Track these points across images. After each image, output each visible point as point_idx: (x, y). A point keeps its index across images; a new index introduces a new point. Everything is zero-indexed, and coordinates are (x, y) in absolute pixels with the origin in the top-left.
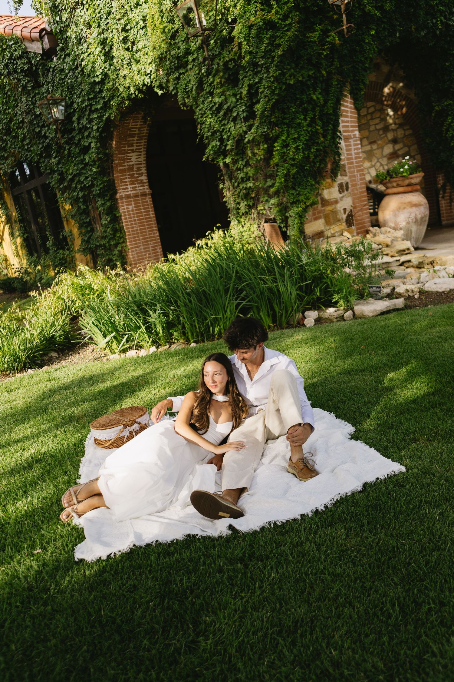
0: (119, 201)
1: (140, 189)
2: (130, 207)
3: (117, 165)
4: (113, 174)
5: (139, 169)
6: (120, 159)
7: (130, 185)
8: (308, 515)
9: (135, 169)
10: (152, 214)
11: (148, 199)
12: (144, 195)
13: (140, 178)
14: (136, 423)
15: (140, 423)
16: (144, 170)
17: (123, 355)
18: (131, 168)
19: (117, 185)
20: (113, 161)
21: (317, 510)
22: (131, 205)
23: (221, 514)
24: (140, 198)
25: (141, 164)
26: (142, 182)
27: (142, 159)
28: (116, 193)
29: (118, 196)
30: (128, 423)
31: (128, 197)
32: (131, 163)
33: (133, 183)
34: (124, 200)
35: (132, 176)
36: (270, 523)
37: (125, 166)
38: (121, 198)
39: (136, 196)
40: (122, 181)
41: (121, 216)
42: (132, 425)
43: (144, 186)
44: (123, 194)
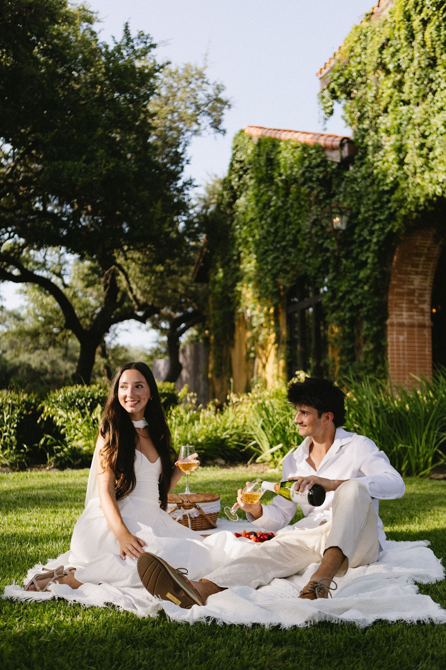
0: (389, 328)
1: (418, 318)
2: (401, 338)
3: (395, 286)
4: (387, 296)
5: (421, 295)
6: (400, 280)
7: (407, 311)
9: (416, 294)
10: (428, 351)
11: (427, 333)
12: (422, 326)
13: (421, 306)
14: (196, 507)
15: (199, 509)
16: (427, 298)
18: (411, 293)
19: (389, 309)
20: (389, 280)
22: (403, 335)
24: (416, 329)
25: (425, 290)
26: (422, 312)
27: (428, 284)
28: (386, 317)
29: (388, 322)
31: (401, 325)
32: (412, 287)
33: (410, 310)
34: (395, 328)
35: (411, 302)
37: (403, 289)
38: (392, 325)
39: (412, 326)
40: (396, 305)
41: (387, 346)
43: (424, 316)
44: (395, 321)
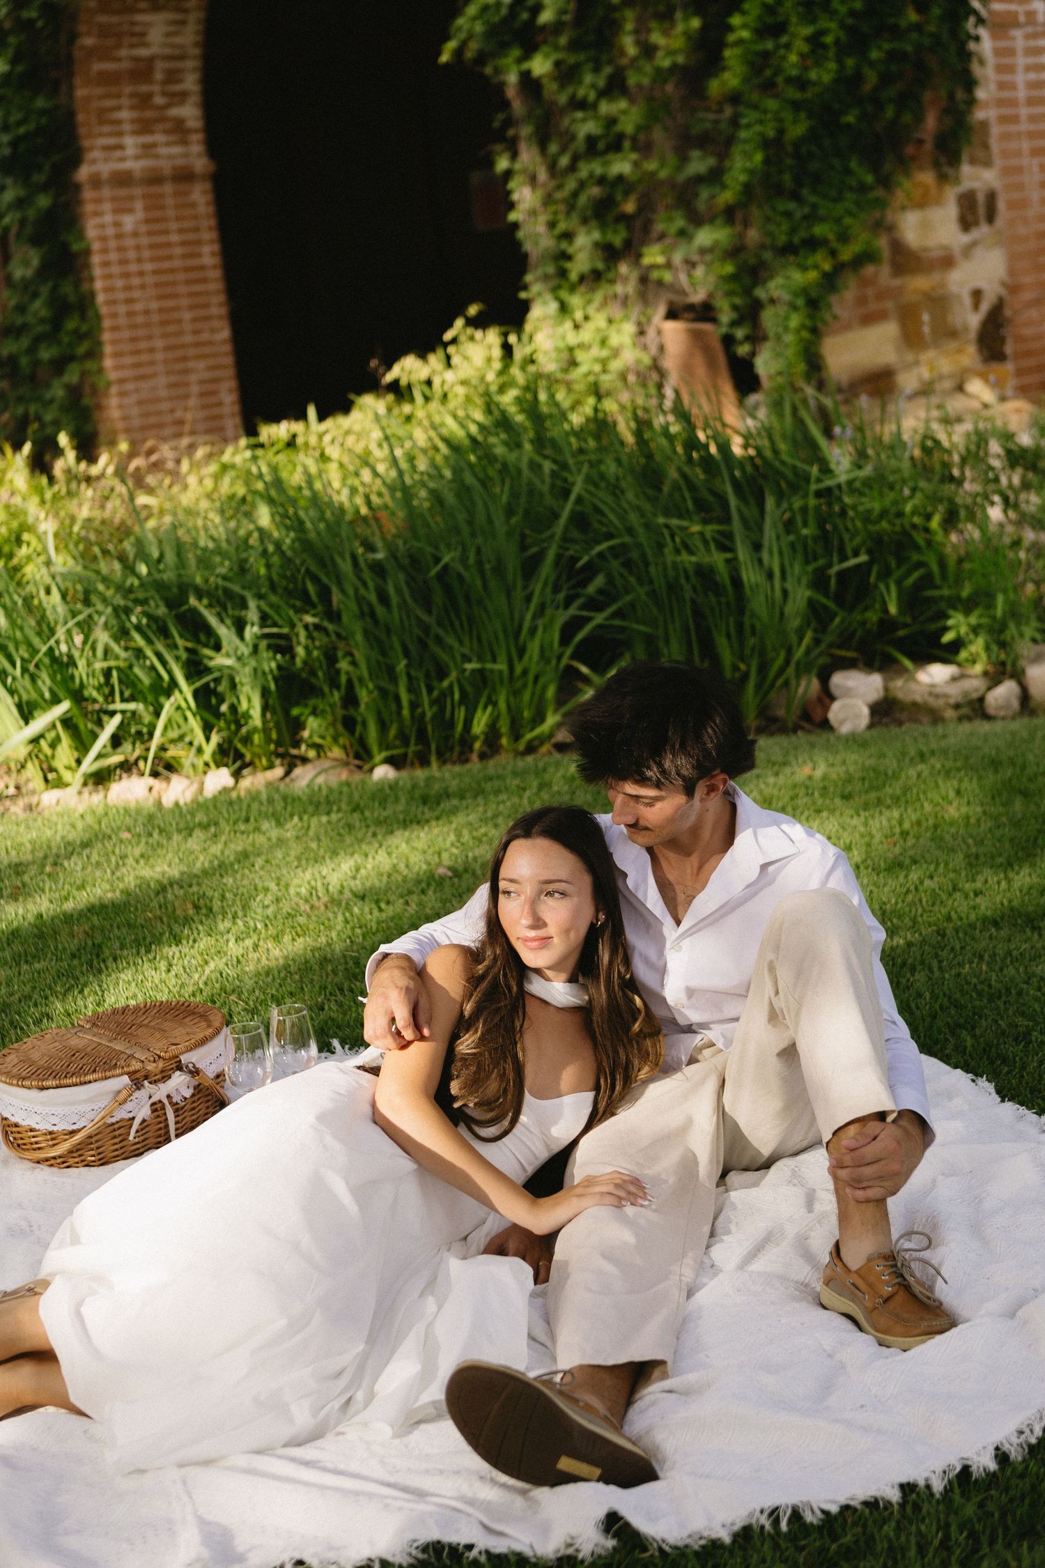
0: (87, 194)
1: (170, 154)
2: (129, 222)
3: (91, 53)
4: (71, 88)
5: (172, 76)
6: (104, 32)
7: (136, 133)
8: (928, 1487)
9: (159, 76)
10: (209, 255)
11: (201, 197)
12: (184, 176)
13: (175, 112)
14: (179, 1068)
15: (195, 1072)
16: (191, 83)
17: (96, 799)
18: (142, 71)
19: (82, 131)
20: (73, 37)
21: (966, 1470)
22: (131, 211)
23: (565, 1464)
24: (168, 188)
25: (182, 58)
26: (179, 129)
27: (189, 37)
28: (75, 159)
29: (83, 173)
30: (151, 1067)
31: (123, 180)
32: (143, 52)
33: (144, 127)
34: (106, 192)
35: (144, 101)
36: (774, 1514)
37: (119, 60)
38: (96, 182)
39: (155, 179)
40: (103, 116)
41: (88, 252)
42: (165, 1076)
43: (185, 142)
44: (105, 169)
